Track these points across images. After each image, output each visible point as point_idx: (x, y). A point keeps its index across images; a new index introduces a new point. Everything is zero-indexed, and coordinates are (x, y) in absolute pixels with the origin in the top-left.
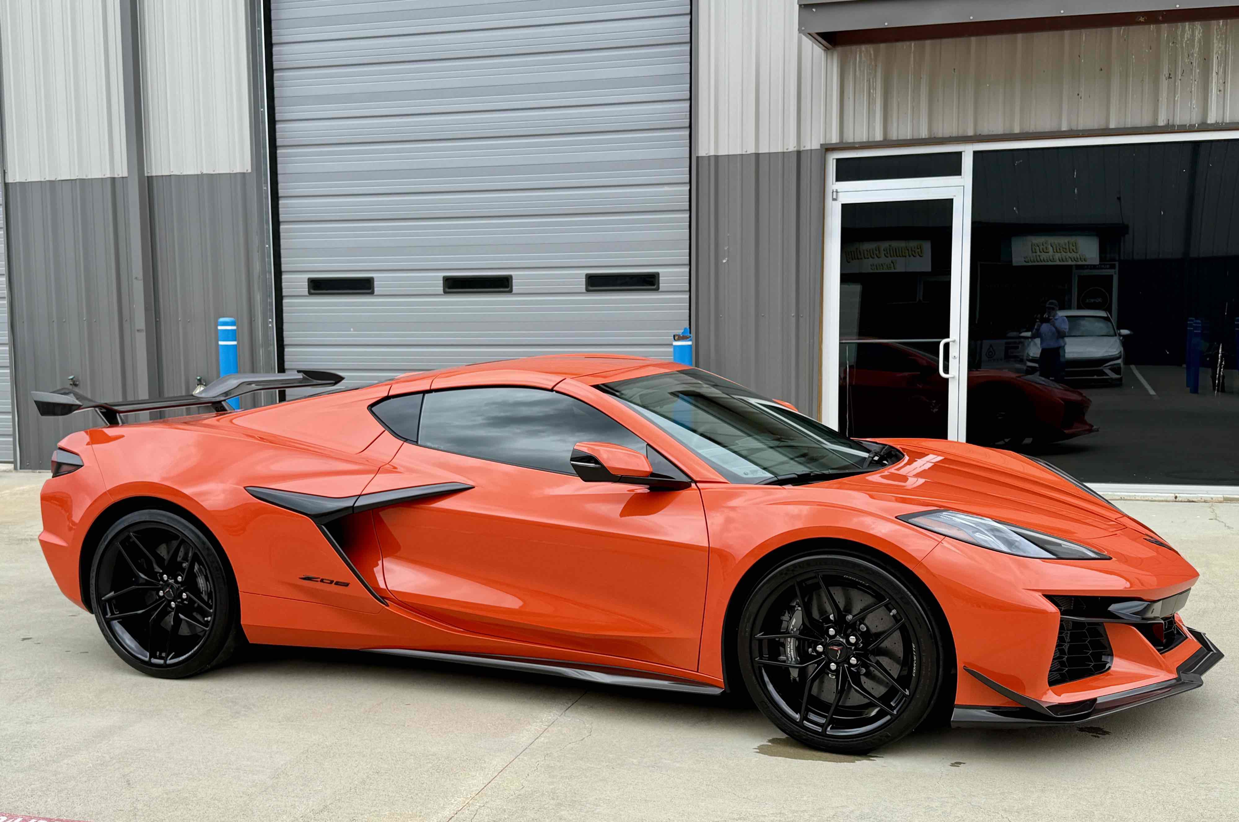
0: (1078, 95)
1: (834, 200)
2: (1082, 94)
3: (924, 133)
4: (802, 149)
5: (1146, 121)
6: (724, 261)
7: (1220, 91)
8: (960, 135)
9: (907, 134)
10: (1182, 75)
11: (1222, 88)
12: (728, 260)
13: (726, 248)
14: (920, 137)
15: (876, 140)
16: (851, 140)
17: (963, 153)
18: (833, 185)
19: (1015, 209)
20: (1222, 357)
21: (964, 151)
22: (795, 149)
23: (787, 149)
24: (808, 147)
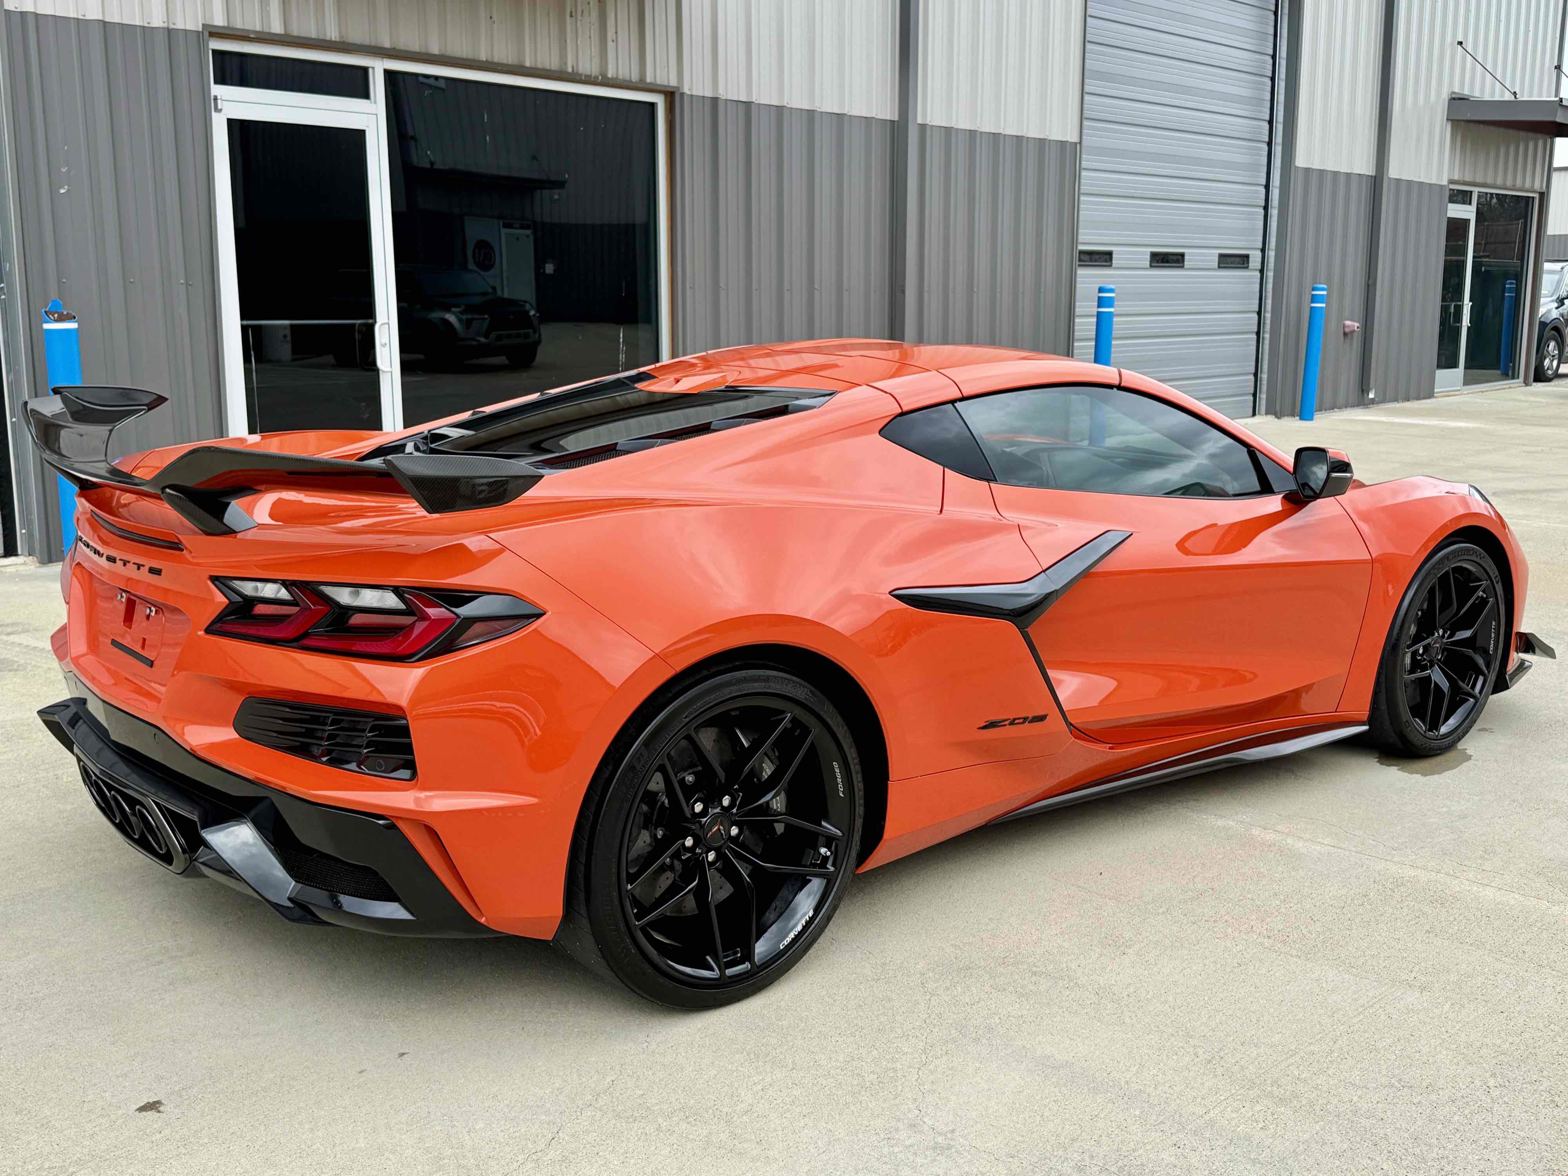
0: (491, 18)
1: (217, 110)
2: (495, 18)
3: (332, 34)
4: (171, 26)
5: (552, 63)
6: (62, 191)
7: (613, 41)
8: (373, 43)
9: (311, 32)
10: (582, 16)
11: (614, 39)
12: (68, 190)
13: (64, 170)
14: (328, 38)
15: (273, 31)
16: (239, 25)
17: (370, 70)
18: (218, 90)
19: (429, 152)
20: (623, 341)
21: (373, 68)
22: (165, 25)
23: (149, 23)
24: (180, 25)
